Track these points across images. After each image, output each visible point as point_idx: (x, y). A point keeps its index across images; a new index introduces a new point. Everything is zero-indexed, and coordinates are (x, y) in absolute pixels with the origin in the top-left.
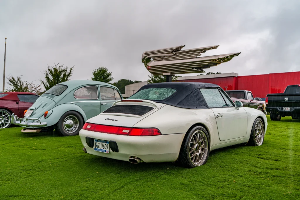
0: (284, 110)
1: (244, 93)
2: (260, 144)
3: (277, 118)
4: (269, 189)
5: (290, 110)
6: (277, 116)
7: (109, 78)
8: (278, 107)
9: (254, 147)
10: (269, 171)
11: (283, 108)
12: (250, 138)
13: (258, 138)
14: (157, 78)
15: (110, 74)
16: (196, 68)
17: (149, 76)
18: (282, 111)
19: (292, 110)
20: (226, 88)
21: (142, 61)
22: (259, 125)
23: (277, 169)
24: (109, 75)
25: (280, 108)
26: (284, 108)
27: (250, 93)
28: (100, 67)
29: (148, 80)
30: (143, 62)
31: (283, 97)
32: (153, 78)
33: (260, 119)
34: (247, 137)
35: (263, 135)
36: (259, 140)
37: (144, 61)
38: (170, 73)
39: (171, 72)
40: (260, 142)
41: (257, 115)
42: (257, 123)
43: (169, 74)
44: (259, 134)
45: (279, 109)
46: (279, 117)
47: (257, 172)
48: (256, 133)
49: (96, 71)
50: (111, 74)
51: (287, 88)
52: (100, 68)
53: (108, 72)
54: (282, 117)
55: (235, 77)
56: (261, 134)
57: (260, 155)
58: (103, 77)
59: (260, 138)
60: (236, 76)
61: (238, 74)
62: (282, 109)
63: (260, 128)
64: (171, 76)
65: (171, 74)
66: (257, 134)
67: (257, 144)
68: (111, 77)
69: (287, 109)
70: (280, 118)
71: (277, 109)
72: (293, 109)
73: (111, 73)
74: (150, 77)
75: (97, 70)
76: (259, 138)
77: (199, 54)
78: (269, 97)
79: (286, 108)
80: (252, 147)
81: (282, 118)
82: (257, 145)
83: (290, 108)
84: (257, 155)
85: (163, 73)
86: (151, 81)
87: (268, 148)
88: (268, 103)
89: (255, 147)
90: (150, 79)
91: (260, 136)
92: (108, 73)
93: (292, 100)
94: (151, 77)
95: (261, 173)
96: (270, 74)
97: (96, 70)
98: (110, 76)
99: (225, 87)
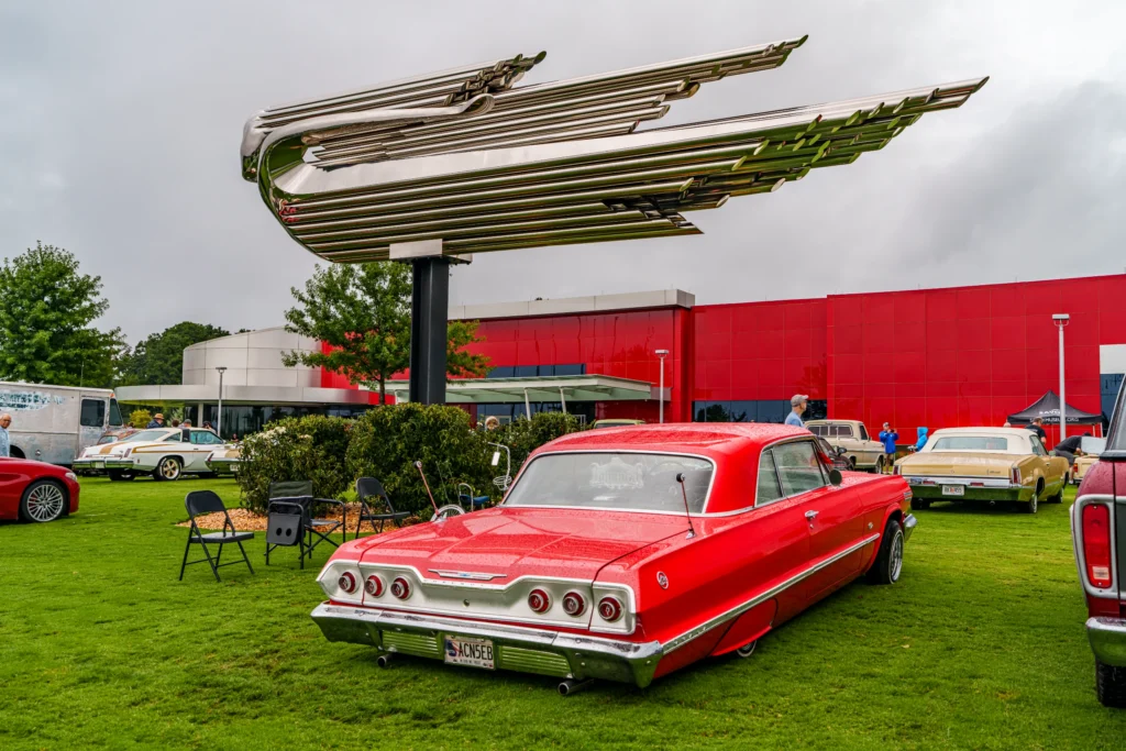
7: (86, 304)
14: (340, 303)
15: (92, 286)
16: (630, 202)
17: (294, 292)
20: (663, 355)
21: (244, 169)
24: (83, 289)
28: (34, 248)
29: (289, 310)
30: (248, 175)
32: (318, 300)
37: (255, 165)
38: (440, 241)
39: (445, 238)
43: (433, 247)
49: (11, 265)
50: (99, 283)
52: (33, 255)
53: (80, 273)
58: (53, 297)
60: (688, 306)
64: (442, 263)
65: (445, 247)
68: (96, 300)
73: (99, 278)
74: (301, 299)
75: (16, 261)
77: (655, 104)
85: (387, 244)
86: (308, 319)
90: (302, 307)
92: (81, 276)
94: (306, 296)
97: (11, 260)
98: (89, 296)
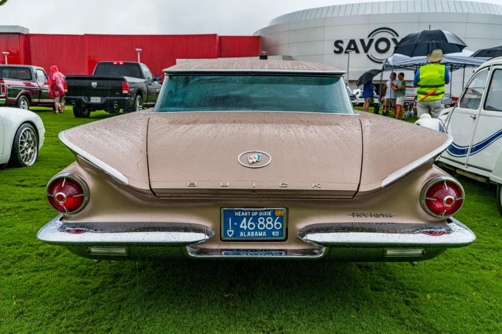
0: (91, 101)
1: (29, 70)
2: (31, 163)
3: (84, 113)
4: (9, 230)
5: (100, 101)
6: (84, 111)
8: (83, 97)
9: (19, 169)
10: (23, 204)
11: (90, 98)
12: (11, 156)
13: (27, 155)
18: (89, 102)
19: (103, 102)
20: (6, 54)
22: (27, 134)
23: (37, 199)
25: (86, 98)
26: (92, 98)
27: (42, 72)
31: (89, 81)
33: (29, 125)
34: (4, 155)
35: (36, 148)
36: (28, 157)
40: (32, 160)
41: (22, 120)
42: (23, 131)
44: (28, 148)
45: (84, 99)
46: (87, 112)
47: (5, 208)
48: (21, 148)
51: (98, 66)
54: (92, 111)
55: (23, 34)
56: (32, 148)
57: (22, 181)
59: (31, 154)
60: (25, 33)
61: (28, 30)
62: (89, 100)
63: (31, 139)
66: (23, 149)
67: (24, 164)
69: (96, 100)
70: (89, 113)
71: (80, 100)
72: (105, 99)
76: (29, 153)
78: (69, 80)
79: (95, 98)
80: (16, 169)
81: (92, 114)
82: (25, 166)
83: (100, 98)
84: (18, 181)
87: (42, 168)
88: (68, 90)
89: (22, 168)
91: (30, 151)
93: (104, 87)
95: (10, 209)
96: (85, 35)
99: (4, 53)
